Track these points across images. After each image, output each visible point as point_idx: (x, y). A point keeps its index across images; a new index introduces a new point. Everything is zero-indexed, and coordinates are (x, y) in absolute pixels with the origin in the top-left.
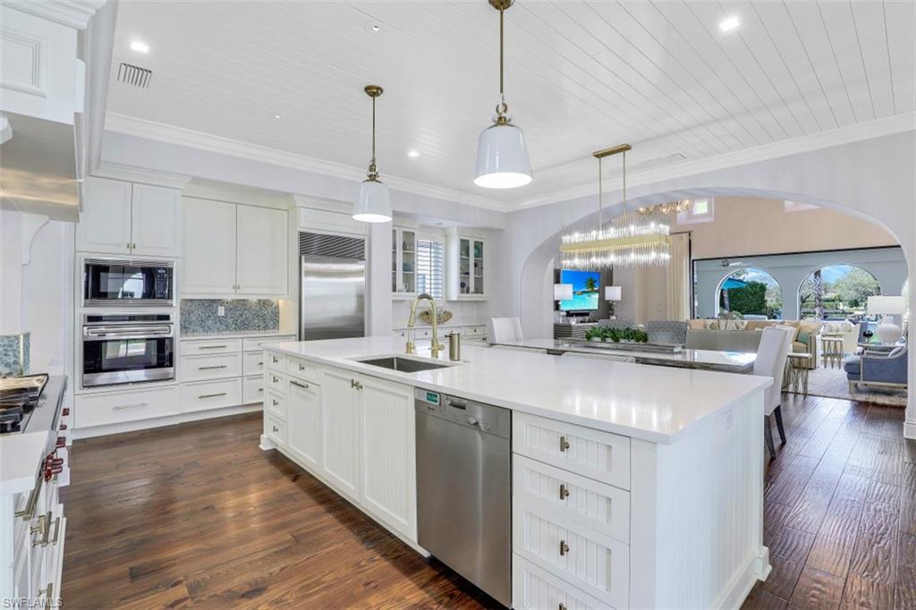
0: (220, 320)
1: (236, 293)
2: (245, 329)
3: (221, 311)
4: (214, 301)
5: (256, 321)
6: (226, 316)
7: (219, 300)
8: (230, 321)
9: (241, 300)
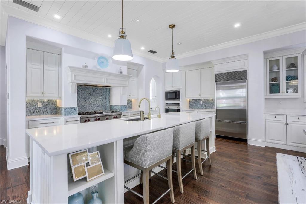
0: (201, 105)
1: (200, 97)
2: (209, 108)
3: (201, 103)
4: (199, 99)
5: (212, 106)
6: (202, 104)
7: (201, 99)
8: (204, 106)
9: (206, 99)
